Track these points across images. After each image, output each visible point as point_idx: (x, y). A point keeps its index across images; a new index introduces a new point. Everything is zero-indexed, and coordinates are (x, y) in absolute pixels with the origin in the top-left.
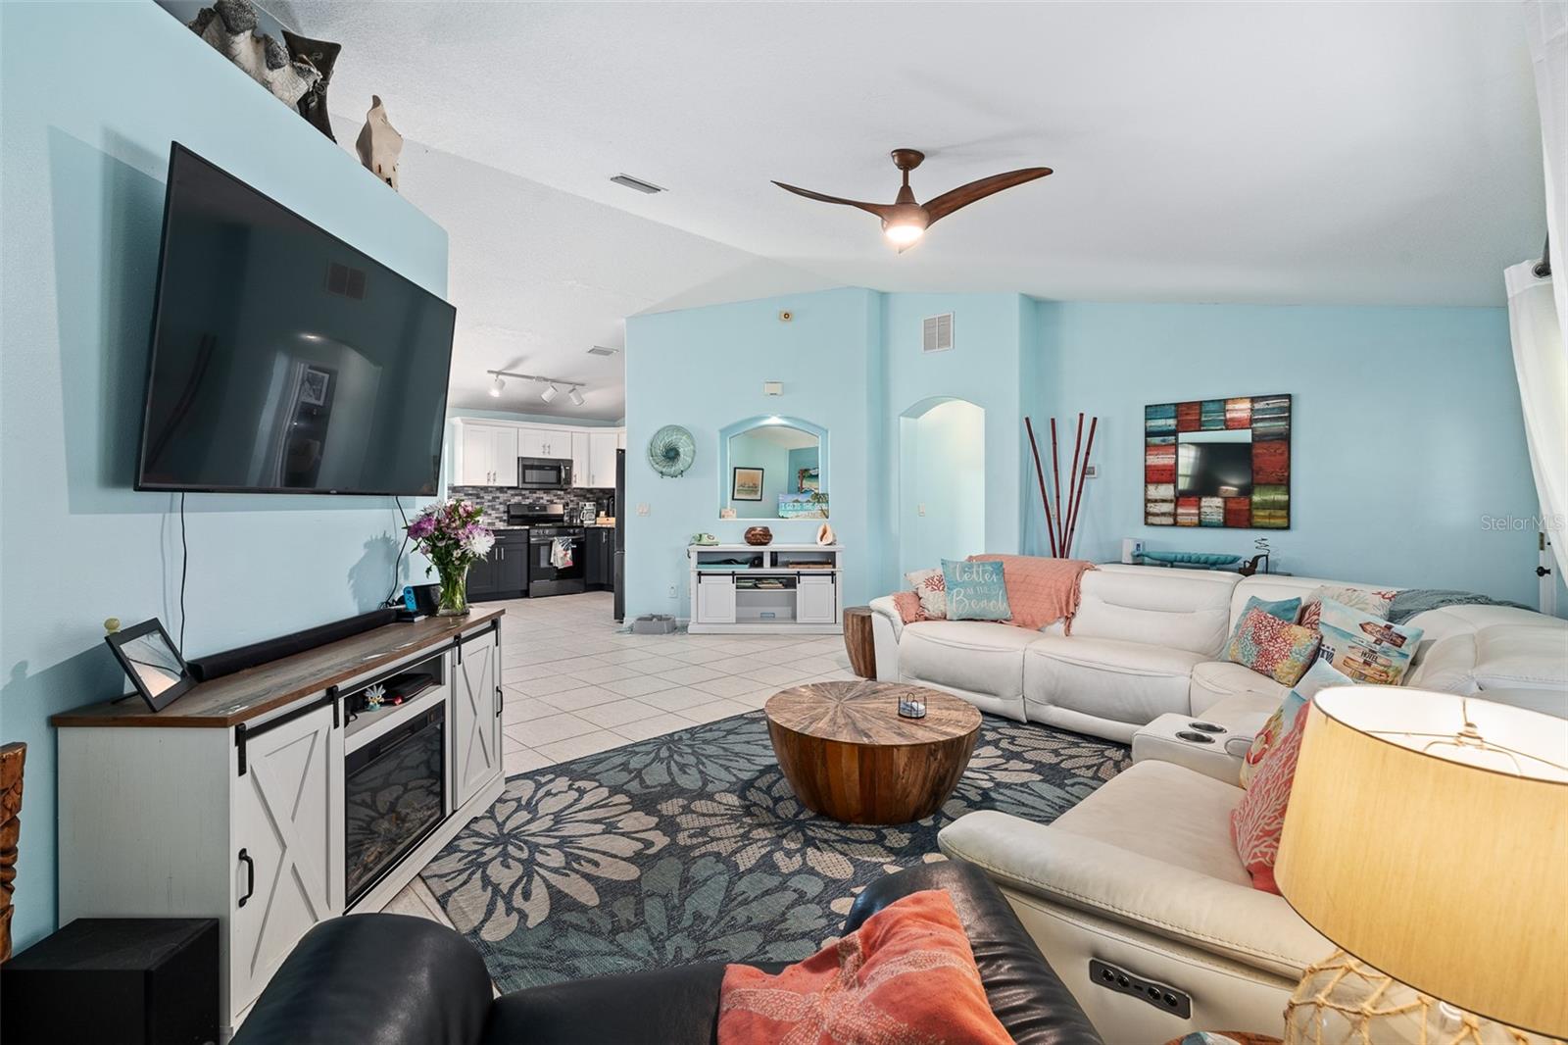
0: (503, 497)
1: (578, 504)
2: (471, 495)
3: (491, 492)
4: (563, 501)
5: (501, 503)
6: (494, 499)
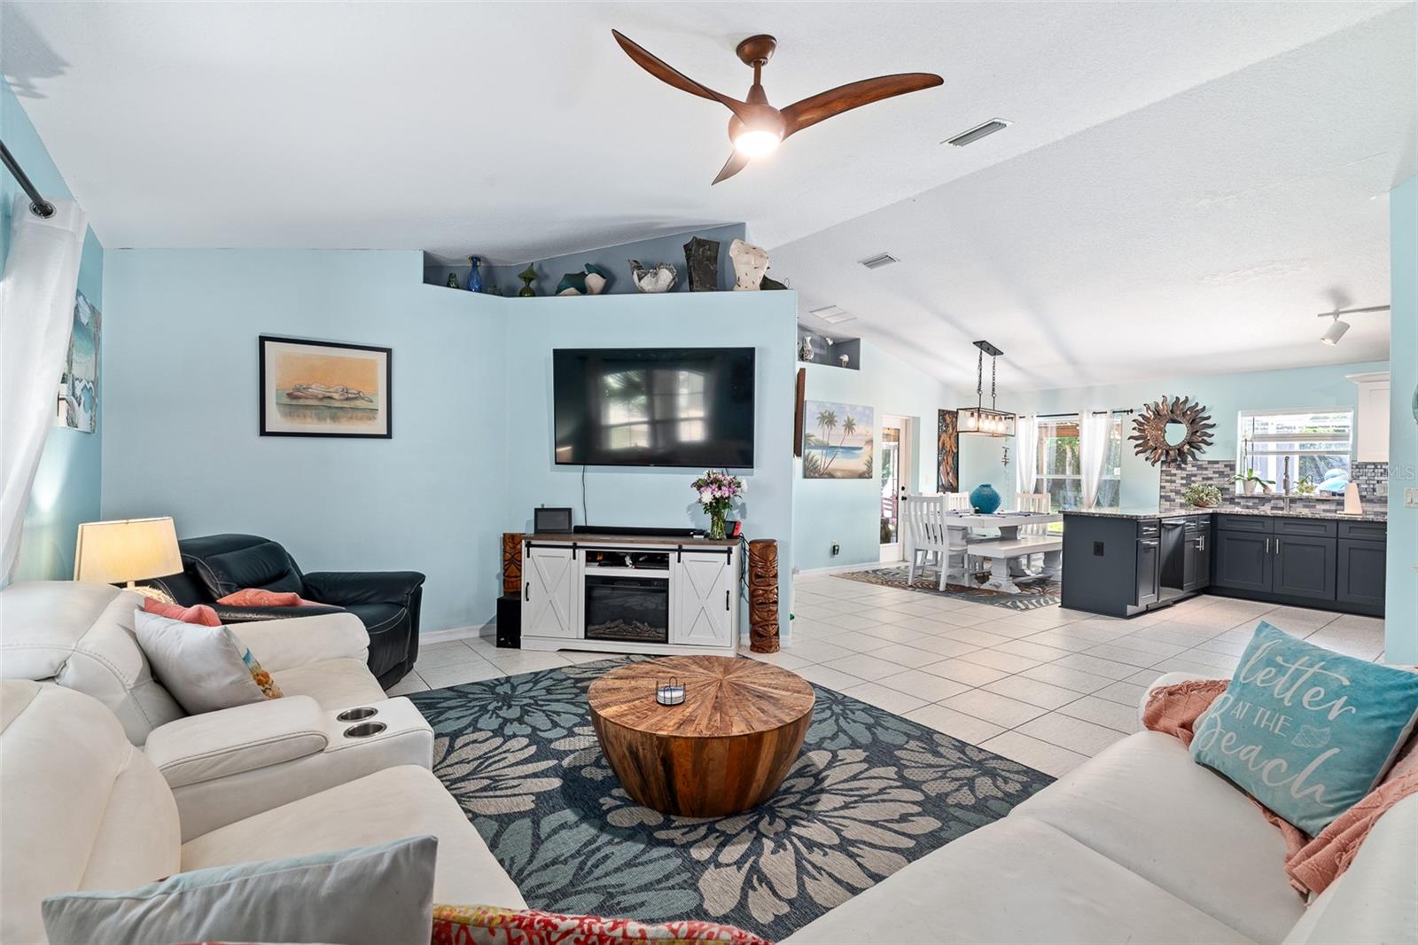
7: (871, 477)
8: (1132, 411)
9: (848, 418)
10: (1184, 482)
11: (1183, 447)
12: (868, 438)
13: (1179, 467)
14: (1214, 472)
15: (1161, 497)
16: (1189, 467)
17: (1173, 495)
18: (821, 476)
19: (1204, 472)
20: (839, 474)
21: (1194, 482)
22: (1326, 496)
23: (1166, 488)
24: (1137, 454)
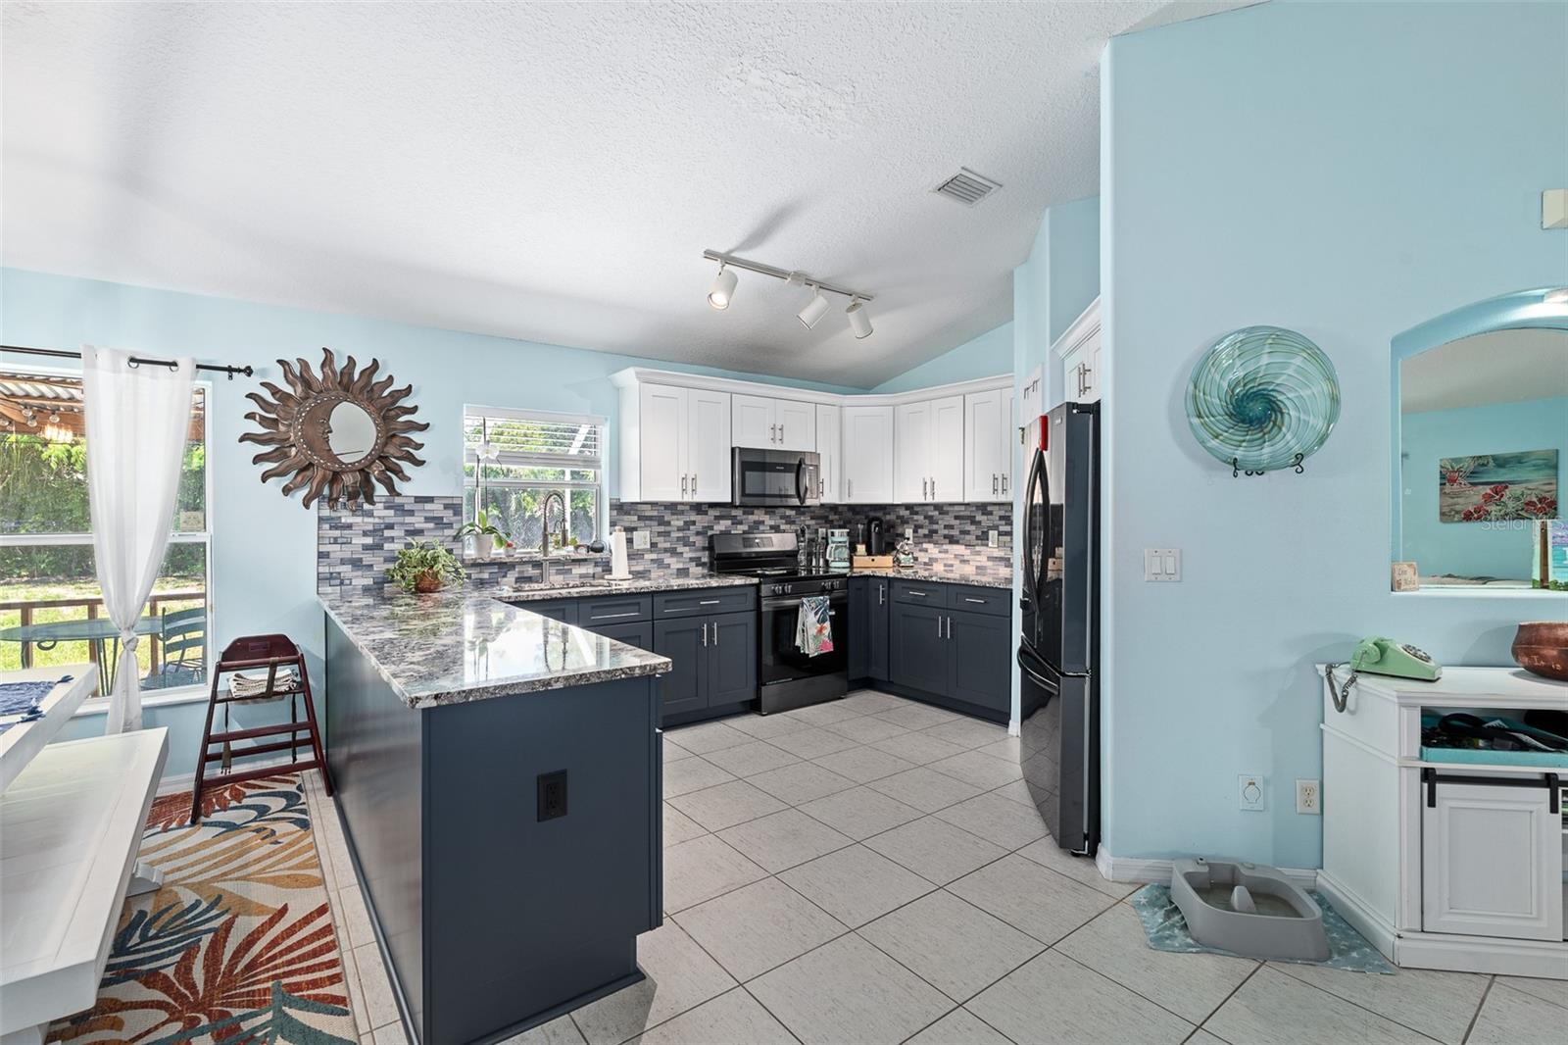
0: (702, 521)
1: (817, 532)
2: (650, 518)
3: (682, 513)
4: (793, 527)
5: (698, 533)
6: (688, 524)
8: (248, 371)
10: (369, 540)
11: (369, 466)
13: (359, 511)
14: (428, 519)
15: (320, 579)
16: (379, 510)
19: (408, 519)
21: (392, 540)
22: (583, 553)
23: (331, 556)
24: (265, 478)
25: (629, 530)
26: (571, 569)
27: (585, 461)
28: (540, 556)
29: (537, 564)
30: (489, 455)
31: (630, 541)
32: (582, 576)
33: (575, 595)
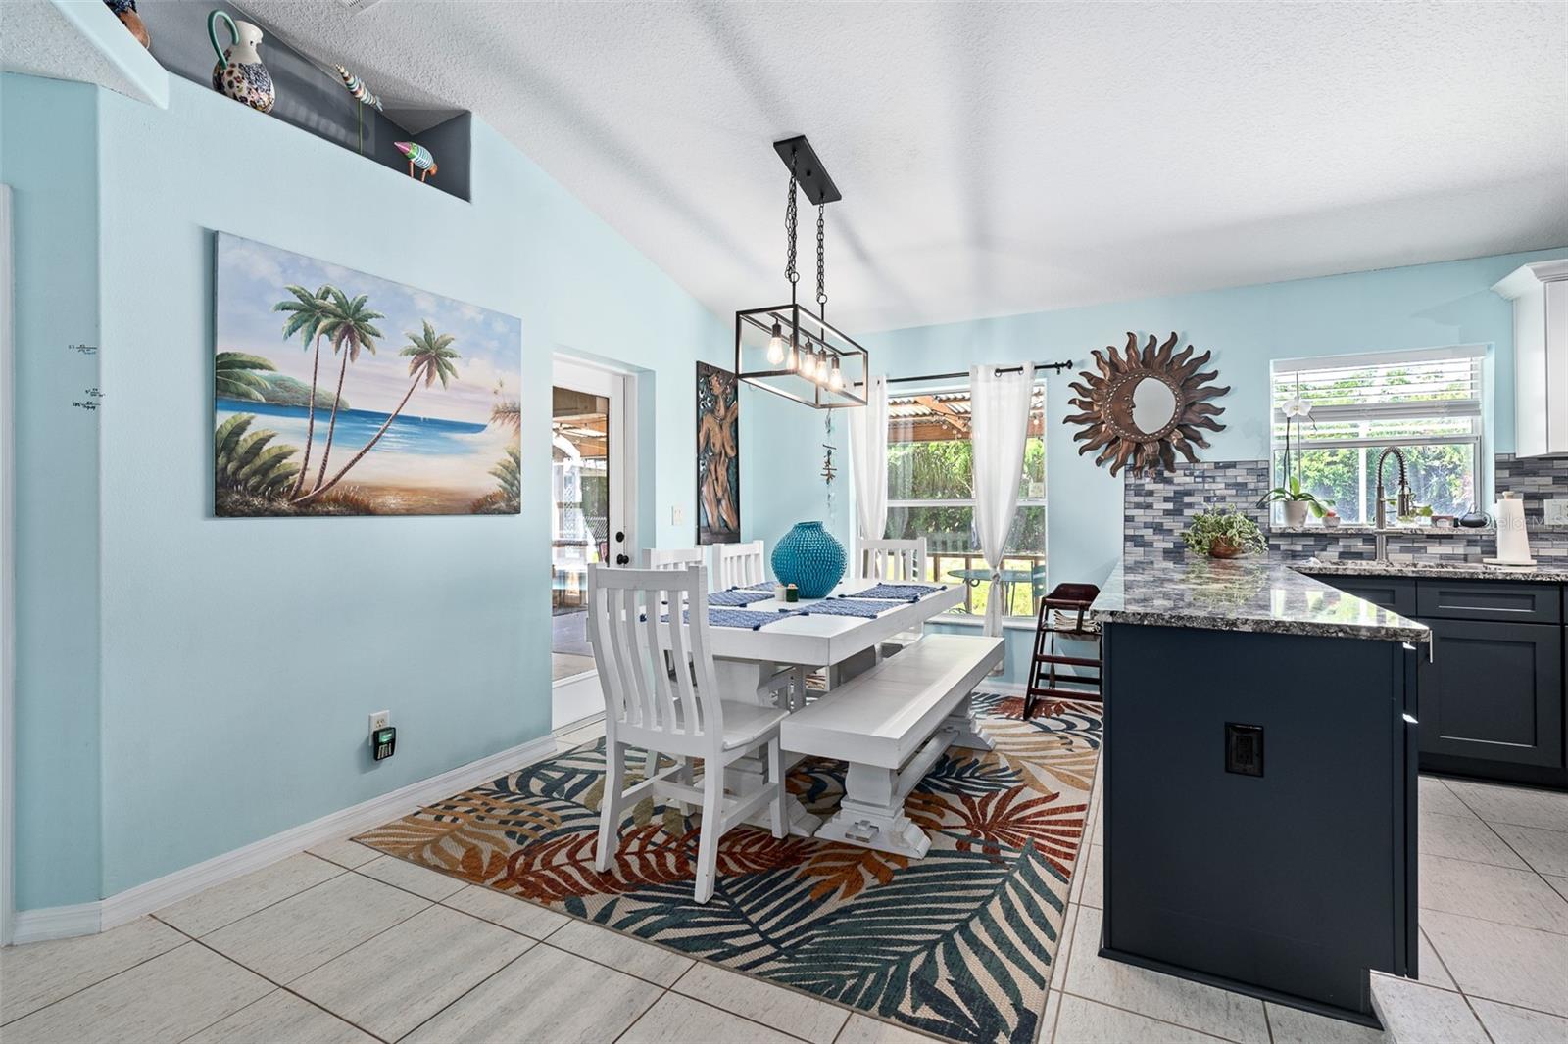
7: (517, 511)
8: (1070, 365)
9: (428, 333)
10: (1170, 506)
11: (1169, 435)
12: (500, 402)
13: (1160, 478)
14: (1228, 486)
15: (1127, 538)
16: (1180, 479)
17: (1148, 534)
18: (308, 507)
19: (1209, 486)
20: (392, 501)
21: (1190, 506)
22: (1446, 527)
23: (1136, 519)
24: (1082, 451)
25: (1528, 497)
26: (1425, 548)
27: (1450, 407)
28: (1373, 527)
29: (1370, 538)
30: (1300, 413)
31: (1534, 514)
32: (1442, 557)
33: (1410, 574)
